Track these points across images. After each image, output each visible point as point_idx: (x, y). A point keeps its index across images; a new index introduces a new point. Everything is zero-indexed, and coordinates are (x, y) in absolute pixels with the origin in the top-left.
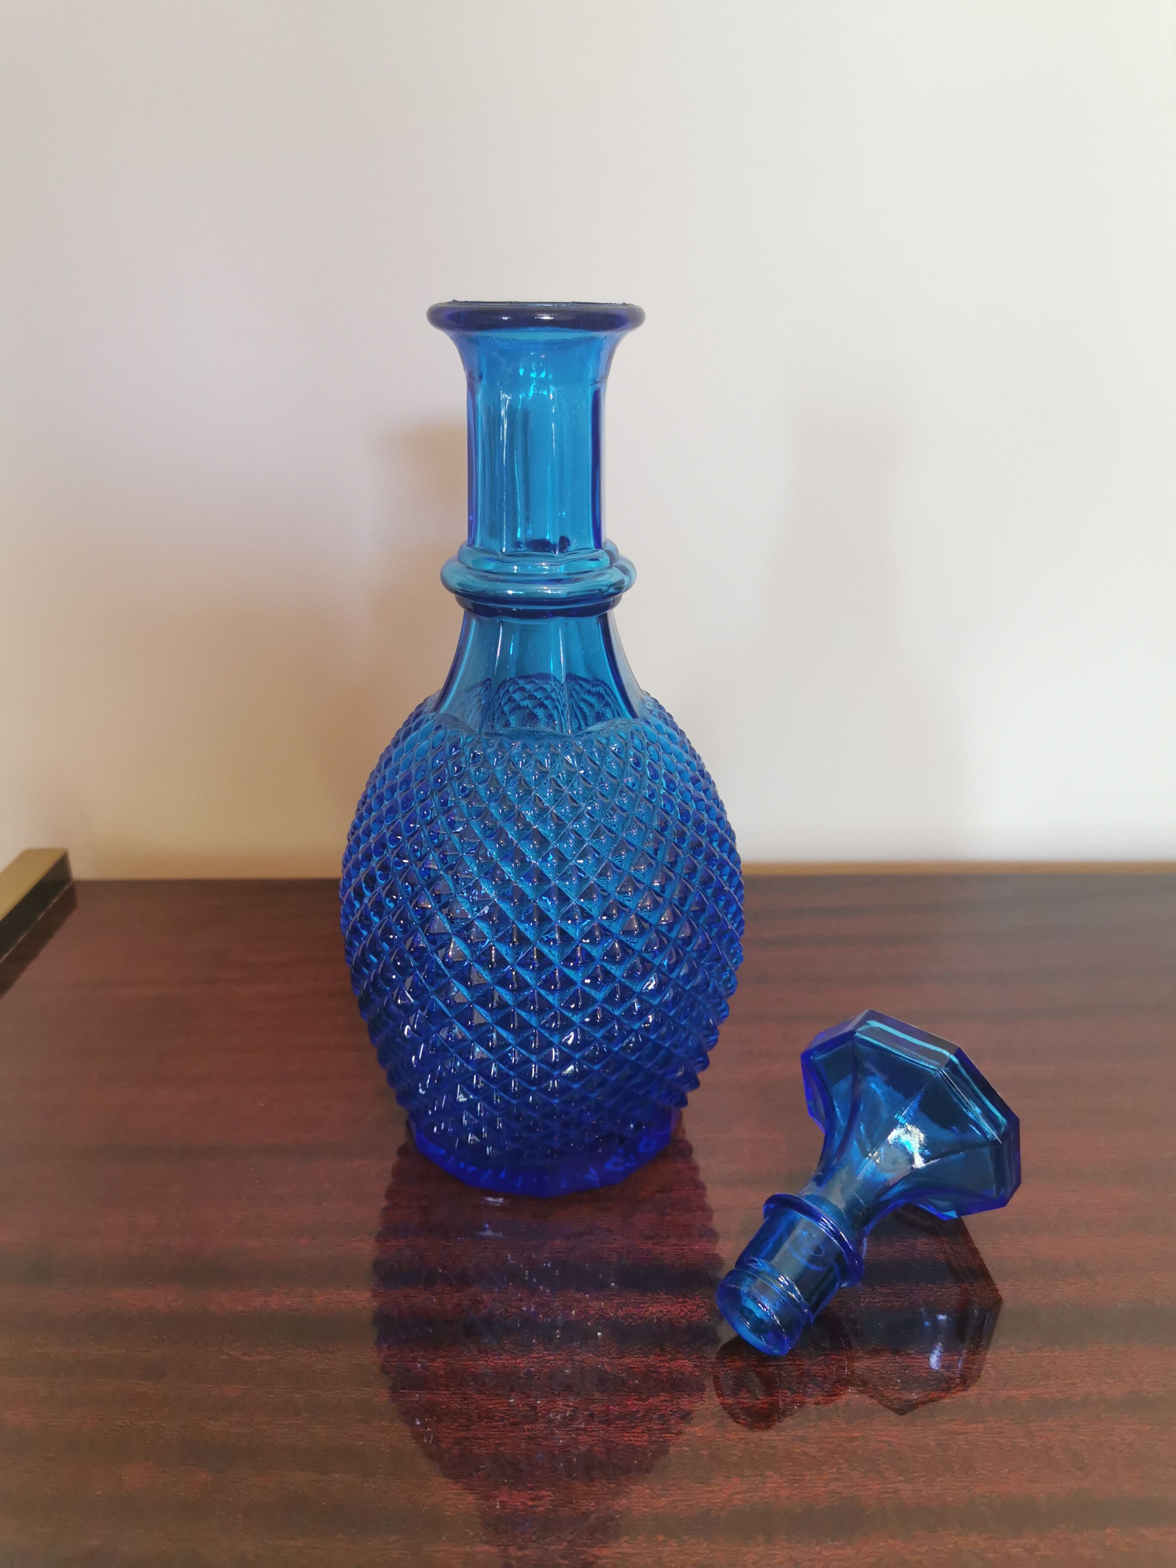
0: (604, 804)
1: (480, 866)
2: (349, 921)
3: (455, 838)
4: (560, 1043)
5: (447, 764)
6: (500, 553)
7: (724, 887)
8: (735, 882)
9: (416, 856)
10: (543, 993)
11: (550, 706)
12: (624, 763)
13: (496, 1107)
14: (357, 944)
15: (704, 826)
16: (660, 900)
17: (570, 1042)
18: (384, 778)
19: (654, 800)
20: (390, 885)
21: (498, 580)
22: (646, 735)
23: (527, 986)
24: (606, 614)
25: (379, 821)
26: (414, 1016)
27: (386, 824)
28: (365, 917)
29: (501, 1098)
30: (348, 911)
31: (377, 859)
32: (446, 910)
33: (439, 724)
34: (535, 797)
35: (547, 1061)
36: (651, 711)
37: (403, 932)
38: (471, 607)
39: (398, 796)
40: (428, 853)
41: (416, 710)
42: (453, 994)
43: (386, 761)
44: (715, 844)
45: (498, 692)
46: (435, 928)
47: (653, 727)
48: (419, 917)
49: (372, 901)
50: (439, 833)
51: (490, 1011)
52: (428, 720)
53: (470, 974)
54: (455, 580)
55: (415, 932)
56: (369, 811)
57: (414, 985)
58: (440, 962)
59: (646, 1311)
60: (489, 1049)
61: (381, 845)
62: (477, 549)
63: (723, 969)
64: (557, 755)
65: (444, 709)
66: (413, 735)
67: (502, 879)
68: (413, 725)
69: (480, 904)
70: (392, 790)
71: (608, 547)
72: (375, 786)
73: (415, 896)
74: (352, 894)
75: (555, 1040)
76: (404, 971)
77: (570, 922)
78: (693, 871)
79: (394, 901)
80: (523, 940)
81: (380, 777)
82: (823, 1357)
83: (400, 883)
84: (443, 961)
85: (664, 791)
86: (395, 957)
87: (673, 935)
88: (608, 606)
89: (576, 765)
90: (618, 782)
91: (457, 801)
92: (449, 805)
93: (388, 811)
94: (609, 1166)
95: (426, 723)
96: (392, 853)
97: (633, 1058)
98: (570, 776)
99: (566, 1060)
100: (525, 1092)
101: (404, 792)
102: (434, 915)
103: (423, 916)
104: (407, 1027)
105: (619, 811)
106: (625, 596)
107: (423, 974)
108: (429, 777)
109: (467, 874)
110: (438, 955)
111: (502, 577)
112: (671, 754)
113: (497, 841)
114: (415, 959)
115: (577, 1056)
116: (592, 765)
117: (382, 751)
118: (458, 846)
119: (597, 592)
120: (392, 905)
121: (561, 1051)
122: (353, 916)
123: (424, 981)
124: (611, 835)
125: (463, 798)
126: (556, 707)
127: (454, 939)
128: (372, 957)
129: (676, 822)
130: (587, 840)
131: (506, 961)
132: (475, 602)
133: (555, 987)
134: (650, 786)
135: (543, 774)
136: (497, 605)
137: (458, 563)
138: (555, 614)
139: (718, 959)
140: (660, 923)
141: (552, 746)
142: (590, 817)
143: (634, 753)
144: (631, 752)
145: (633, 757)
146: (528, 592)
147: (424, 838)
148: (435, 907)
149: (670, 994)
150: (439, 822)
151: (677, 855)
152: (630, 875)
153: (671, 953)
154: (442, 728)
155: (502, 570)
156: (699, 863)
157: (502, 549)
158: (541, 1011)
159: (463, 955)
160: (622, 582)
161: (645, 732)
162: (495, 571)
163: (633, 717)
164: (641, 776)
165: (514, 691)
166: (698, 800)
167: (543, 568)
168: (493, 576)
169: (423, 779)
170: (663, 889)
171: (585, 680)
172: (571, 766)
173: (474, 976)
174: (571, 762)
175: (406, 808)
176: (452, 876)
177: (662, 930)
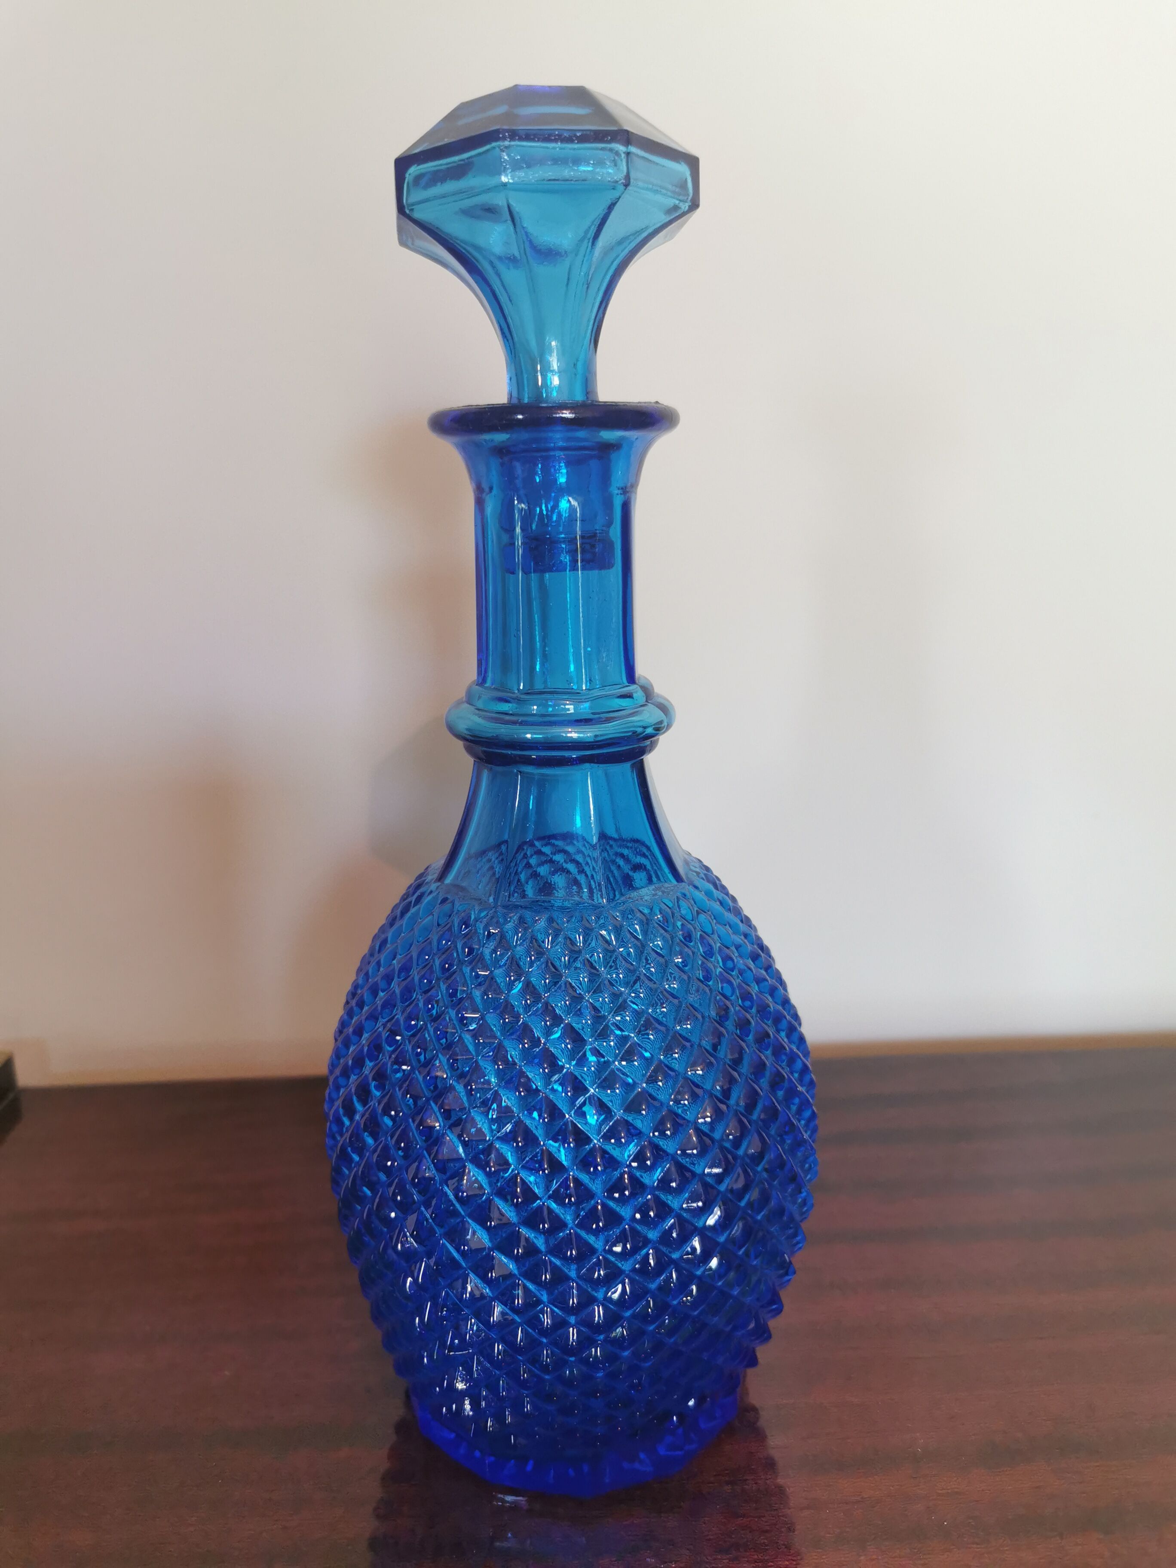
0: (651, 989)
1: (499, 1074)
2: (337, 1142)
3: (468, 1038)
4: (606, 1298)
5: (456, 947)
6: (516, 692)
7: (797, 1087)
8: (807, 1079)
9: (419, 1061)
10: (583, 1234)
11: (574, 871)
12: (672, 938)
13: (523, 1384)
14: (347, 1172)
15: (770, 1012)
16: (723, 1107)
17: (616, 1296)
18: (378, 964)
19: (710, 983)
20: (388, 1096)
21: (514, 723)
22: (695, 903)
23: (563, 1225)
24: (642, 759)
25: (373, 1017)
26: (418, 1265)
27: (382, 1021)
28: (356, 1137)
29: (530, 1372)
30: (335, 1128)
31: (371, 1065)
32: (458, 1130)
33: (446, 896)
34: (565, 984)
35: (588, 1322)
36: (698, 873)
37: (405, 1157)
38: (482, 756)
39: (396, 987)
40: (435, 1057)
41: (415, 881)
42: (469, 1237)
43: (380, 943)
44: (783, 1034)
45: (514, 857)
46: (445, 1152)
47: (703, 893)
48: (424, 1138)
49: (365, 1118)
50: (447, 1032)
51: (517, 1259)
52: (431, 892)
53: (490, 1212)
54: (462, 726)
55: (419, 1158)
56: (361, 1004)
57: (419, 1224)
58: (452, 1197)
60: (516, 1310)
61: (376, 1048)
62: (486, 688)
63: (799, 1189)
64: (592, 930)
65: (449, 880)
66: (413, 910)
67: (528, 1089)
68: (413, 899)
69: (500, 1121)
70: (389, 978)
71: (642, 682)
72: (367, 974)
73: (419, 1111)
74: (341, 1108)
75: (600, 1295)
76: (405, 1208)
77: (613, 1141)
78: (759, 1068)
79: (393, 1118)
80: (556, 1166)
81: (373, 964)
83: (400, 1096)
84: (456, 1196)
85: (721, 970)
86: (394, 1190)
87: (741, 1152)
88: (643, 751)
89: (614, 941)
90: (665, 961)
91: (469, 991)
92: (459, 996)
93: (385, 1005)
94: (662, 1451)
95: (428, 895)
96: (390, 1057)
97: (695, 1312)
98: (608, 956)
99: (613, 1320)
100: (559, 1364)
101: (403, 980)
102: (443, 1134)
103: (429, 1136)
104: (410, 1279)
105: (669, 997)
106: (663, 739)
107: (430, 1211)
108: (434, 961)
109: (483, 1083)
110: (448, 1186)
111: (520, 719)
112: (726, 925)
113: (520, 1040)
114: (419, 1192)
115: (628, 1314)
116: (635, 940)
117: (376, 930)
118: (471, 1048)
119: (630, 734)
120: (390, 1123)
121: (606, 1309)
122: (342, 1135)
123: (430, 1221)
124: (661, 1028)
125: (476, 987)
126: (584, 872)
127: (469, 1166)
128: (365, 1189)
129: (737, 1008)
130: (633, 1035)
131: (535, 1194)
132: (485, 749)
133: (598, 1226)
134: (704, 965)
135: (575, 954)
136: (513, 752)
137: (466, 705)
138: (581, 760)
139: (794, 1178)
140: (725, 1137)
141: (584, 919)
142: (635, 1006)
143: (682, 925)
144: (679, 924)
145: (682, 930)
146: (549, 736)
147: (428, 1039)
148: (444, 1126)
149: (738, 1226)
150: (447, 1018)
151: (741, 1049)
152: (687, 1079)
153: (739, 1175)
154: (449, 901)
155: (518, 711)
156: (767, 1058)
157: (519, 685)
158: (581, 1259)
159: (481, 1187)
160: (661, 722)
161: (693, 899)
162: (511, 712)
163: (678, 881)
164: (693, 953)
165: (532, 856)
166: (759, 981)
167: (567, 707)
168: (507, 718)
169: (427, 965)
170: (726, 1094)
171: (615, 840)
172: (608, 943)
173: (495, 1214)
174: (608, 938)
175: (406, 1000)
176: (465, 1086)
177: (727, 1145)
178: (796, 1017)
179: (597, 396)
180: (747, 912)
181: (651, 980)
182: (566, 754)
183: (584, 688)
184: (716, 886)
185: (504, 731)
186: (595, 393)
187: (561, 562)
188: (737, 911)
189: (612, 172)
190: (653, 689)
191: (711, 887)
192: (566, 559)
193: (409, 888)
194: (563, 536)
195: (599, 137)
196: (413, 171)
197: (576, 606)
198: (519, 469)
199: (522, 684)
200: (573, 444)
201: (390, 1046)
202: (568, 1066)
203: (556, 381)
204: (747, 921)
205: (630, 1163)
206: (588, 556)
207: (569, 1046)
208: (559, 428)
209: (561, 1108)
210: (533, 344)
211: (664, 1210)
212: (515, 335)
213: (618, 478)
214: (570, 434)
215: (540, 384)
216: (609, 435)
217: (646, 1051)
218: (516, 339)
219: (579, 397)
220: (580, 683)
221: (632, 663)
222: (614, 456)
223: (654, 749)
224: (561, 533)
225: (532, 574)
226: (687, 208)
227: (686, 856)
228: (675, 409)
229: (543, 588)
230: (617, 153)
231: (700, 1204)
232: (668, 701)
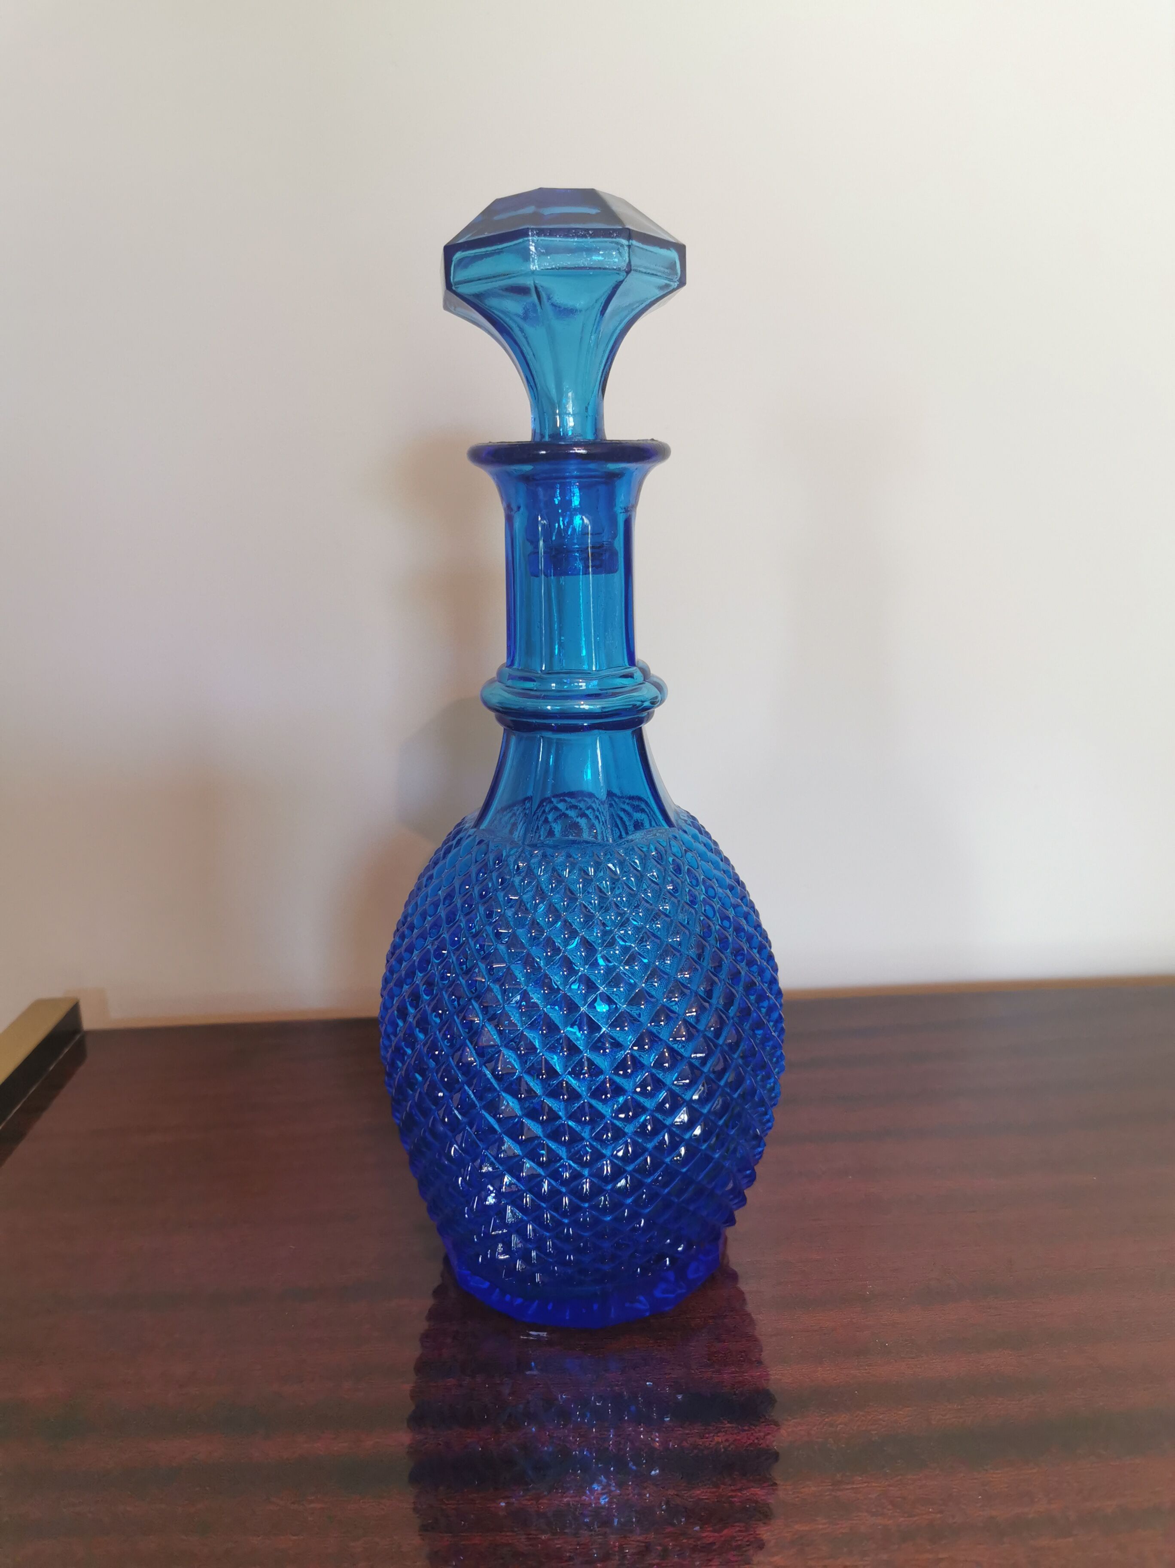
0: (648, 910)
1: (528, 976)
2: (392, 1042)
3: (502, 949)
4: (612, 1155)
5: (491, 878)
6: (540, 672)
7: (766, 993)
8: (775, 989)
9: (462, 969)
10: (594, 1103)
11: (591, 816)
12: (665, 870)
13: (546, 1228)
14: (400, 1064)
15: (745, 932)
16: (707, 1005)
17: (620, 1154)
18: (426, 895)
19: (696, 907)
20: (435, 1000)
21: (537, 697)
22: (683, 844)
23: (579, 1096)
24: (641, 727)
25: (423, 936)
26: (461, 1134)
27: (429, 939)
28: (410, 1035)
29: (552, 1217)
30: (390, 1030)
31: (421, 975)
32: (494, 1023)
33: (482, 839)
34: (580, 905)
35: (598, 1174)
36: (686, 821)
37: (452, 1046)
38: (511, 725)
39: (442, 912)
40: (475, 966)
41: (455, 829)
42: (503, 1108)
43: (426, 877)
44: (755, 951)
45: (535, 813)
46: (484, 1041)
47: (690, 836)
48: (467, 1030)
49: (416, 1018)
50: (485, 946)
51: (542, 1124)
52: (470, 836)
53: (520, 1086)
54: (495, 700)
55: (463, 1047)
56: (411, 929)
57: (462, 1100)
58: (489, 1076)
59: (711, 1441)
60: (541, 1164)
61: (425, 961)
62: (514, 669)
63: (768, 1076)
64: (601, 863)
65: (483, 826)
66: (454, 851)
67: (551, 988)
68: (454, 842)
69: (529, 1014)
70: (436, 905)
71: (640, 665)
72: (415, 904)
73: (462, 1010)
74: (396, 1012)
75: (607, 1152)
76: (451, 1087)
77: (618, 1029)
78: (735, 976)
79: (440, 1016)
80: (573, 1049)
81: (421, 896)
82: (900, 1477)
83: (446, 998)
84: (493, 1075)
85: (704, 896)
86: (442, 1074)
87: (720, 1041)
88: (641, 721)
89: (619, 872)
90: (660, 888)
91: (503, 912)
92: (494, 916)
93: (432, 927)
94: (658, 1294)
95: (467, 839)
96: (437, 968)
97: (684, 1170)
98: (614, 883)
99: (618, 1173)
100: (575, 1210)
101: (447, 907)
102: (482, 1027)
103: (471, 1029)
104: (455, 1146)
105: (662, 916)
106: (658, 711)
107: (471, 1089)
108: (473, 890)
109: (515, 985)
110: (486, 1068)
111: (543, 694)
112: (709, 862)
113: (544, 949)
114: (463, 1074)
115: (628, 1169)
116: (635, 871)
118: (505, 956)
119: (630, 707)
120: (438, 1020)
121: (612, 1164)
122: (395, 1035)
123: (472, 1096)
124: (656, 940)
125: (508, 908)
126: (597, 817)
127: (504, 1050)
128: (417, 1076)
129: (718, 927)
130: (634, 946)
131: (557, 1071)
132: (515, 719)
133: (606, 1097)
134: (691, 892)
135: (588, 881)
136: (538, 721)
137: (497, 683)
138: (591, 728)
139: (763, 1066)
140: (707, 1029)
141: (595, 855)
142: (635, 923)
143: (673, 860)
144: (670, 859)
145: (673, 864)
146: (565, 708)
147: (469, 952)
148: (483, 1020)
149: (718, 1101)
150: (485, 935)
151: (721, 960)
152: (677, 980)
153: (719, 1058)
154: (484, 842)
155: (543, 688)
156: (742, 968)
157: (542, 667)
158: (593, 1122)
159: (513, 1067)
160: (656, 697)
161: (682, 841)
162: (535, 689)
163: (670, 827)
164: (682, 882)
165: (550, 812)
166: (735, 907)
167: (580, 684)
168: (532, 693)
169: (467, 893)
170: (709, 993)
171: (619, 798)
172: (615, 873)
173: (523, 1088)
174: (614, 869)
175: (451, 922)
176: (501, 986)
177: (709, 1035)
178: (766, 938)
179: (605, 435)
180: (726, 853)
181: (648, 902)
182: (579, 722)
183: (594, 669)
184: (701, 833)
185: (530, 704)
186: (603, 431)
187: (576, 567)
188: (718, 852)
189: (616, 260)
190: (650, 671)
191: (697, 832)
192: (580, 565)
193: (450, 834)
194: (577, 546)
195: (607, 233)
196: (458, 255)
197: (588, 603)
198: (541, 491)
199: (544, 666)
200: (583, 474)
201: (437, 960)
202: (582, 969)
203: (571, 422)
204: (726, 860)
205: (632, 1047)
206: (598, 563)
207: (583, 954)
208: (572, 462)
209: (577, 1003)
210: (553, 392)
211: (658, 1084)
212: (538, 385)
213: (621, 500)
214: (583, 466)
215: (558, 426)
216: (612, 467)
217: (645, 958)
218: (539, 388)
219: (590, 437)
220: (590, 666)
221: (632, 650)
222: (618, 483)
223: (651, 719)
224: (575, 544)
225: (552, 577)
226: (676, 286)
227: (676, 808)
228: (666, 444)
229: (560, 590)
230: (622, 245)
231: (687, 1081)
232: (661, 680)
